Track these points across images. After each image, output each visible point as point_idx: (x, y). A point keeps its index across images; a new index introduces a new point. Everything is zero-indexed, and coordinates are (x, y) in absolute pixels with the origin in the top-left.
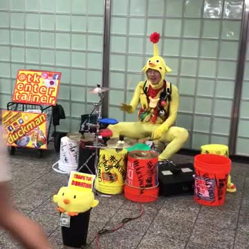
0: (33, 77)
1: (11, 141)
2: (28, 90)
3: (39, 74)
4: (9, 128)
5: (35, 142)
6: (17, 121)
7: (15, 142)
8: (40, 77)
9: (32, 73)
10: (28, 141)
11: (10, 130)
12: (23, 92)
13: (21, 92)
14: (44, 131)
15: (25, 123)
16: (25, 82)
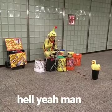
0: (11, 41)
1: (14, 65)
2: (11, 46)
3: (13, 39)
4: (13, 61)
5: (23, 63)
6: (15, 57)
7: (16, 65)
8: (14, 40)
9: (10, 39)
10: (20, 63)
11: (14, 61)
12: (10, 46)
13: (9, 47)
14: (25, 58)
15: (19, 57)
16: (9, 43)
